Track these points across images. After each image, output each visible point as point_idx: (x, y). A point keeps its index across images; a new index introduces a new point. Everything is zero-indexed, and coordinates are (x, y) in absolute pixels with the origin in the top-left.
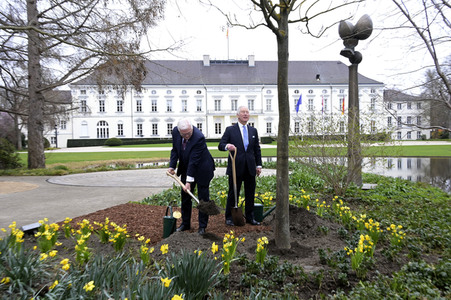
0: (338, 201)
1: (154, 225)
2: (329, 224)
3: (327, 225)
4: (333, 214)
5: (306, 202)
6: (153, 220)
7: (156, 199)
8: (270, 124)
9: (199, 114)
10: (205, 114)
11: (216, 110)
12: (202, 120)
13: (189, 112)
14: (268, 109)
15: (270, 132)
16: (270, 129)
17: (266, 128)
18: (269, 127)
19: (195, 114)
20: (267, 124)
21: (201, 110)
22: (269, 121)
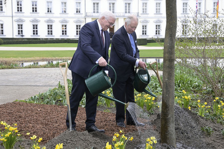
0: (218, 102)
1: (42, 123)
2: (212, 125)
3: (210, 126)
4: (215, 115)
5: (187, 103)
6: (41, 119)
7: (42, 98)
8: (146, 26)
9: (78, 15)
10: (84, 15)
11: (94, 12)
12: (81, 22)
13: (68, 14)
14: (143, 12)
15: (145, 34)
16: (145, 31)
17: (142, 30)
18: (144, 30)
19: (74, 16)
20: (143, 26)
21: (79, 12)
22: (145, 24)
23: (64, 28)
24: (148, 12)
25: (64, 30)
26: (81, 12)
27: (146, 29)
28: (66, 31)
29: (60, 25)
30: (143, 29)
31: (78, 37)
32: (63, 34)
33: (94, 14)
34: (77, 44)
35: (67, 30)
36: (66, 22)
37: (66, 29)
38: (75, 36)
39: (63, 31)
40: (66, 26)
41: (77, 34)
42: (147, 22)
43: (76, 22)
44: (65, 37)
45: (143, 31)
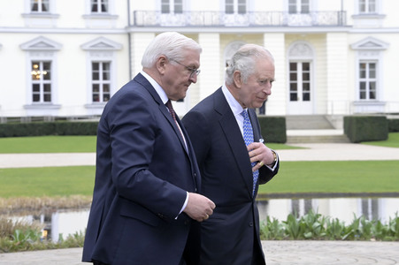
8: (373, 65)
9: (100, 23)
10: (122, 23)
11: (165, 10)
12: (109, 48)
13: (57, 16)
14: (363, 8)
15: (372, 96)
16: (372, 85)
17: (359, 80)
18: (368, 80)
19: (82, 24)
20: (362, 65)
21: (104, 9)
22: (369, 57)
23: (43, 72)
24: (380, 9)
25: (42, 82)
26: (111, 10)
27: (373, 75)
28: (47, 88)
29: (25, 61)
30: (363, 75)
31: (100, 112)
32: (36, 98)
33: (164, 19)
34: (93, 140)
35: (54, 82)
36: (51, 48)
37: (47, 77)
38: (87, 107)
39: (36, 87)
40: (47, 66)
41: (96, 98)
42: (378, 47)
43: (92, 50)
44: (43, 111)
45: (362, 85)
